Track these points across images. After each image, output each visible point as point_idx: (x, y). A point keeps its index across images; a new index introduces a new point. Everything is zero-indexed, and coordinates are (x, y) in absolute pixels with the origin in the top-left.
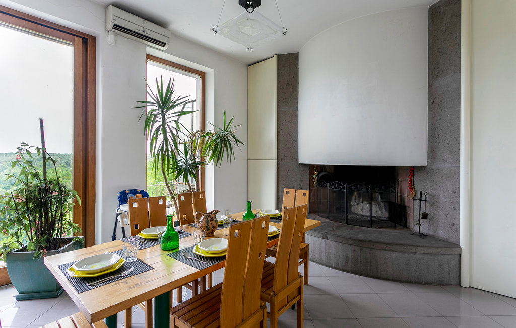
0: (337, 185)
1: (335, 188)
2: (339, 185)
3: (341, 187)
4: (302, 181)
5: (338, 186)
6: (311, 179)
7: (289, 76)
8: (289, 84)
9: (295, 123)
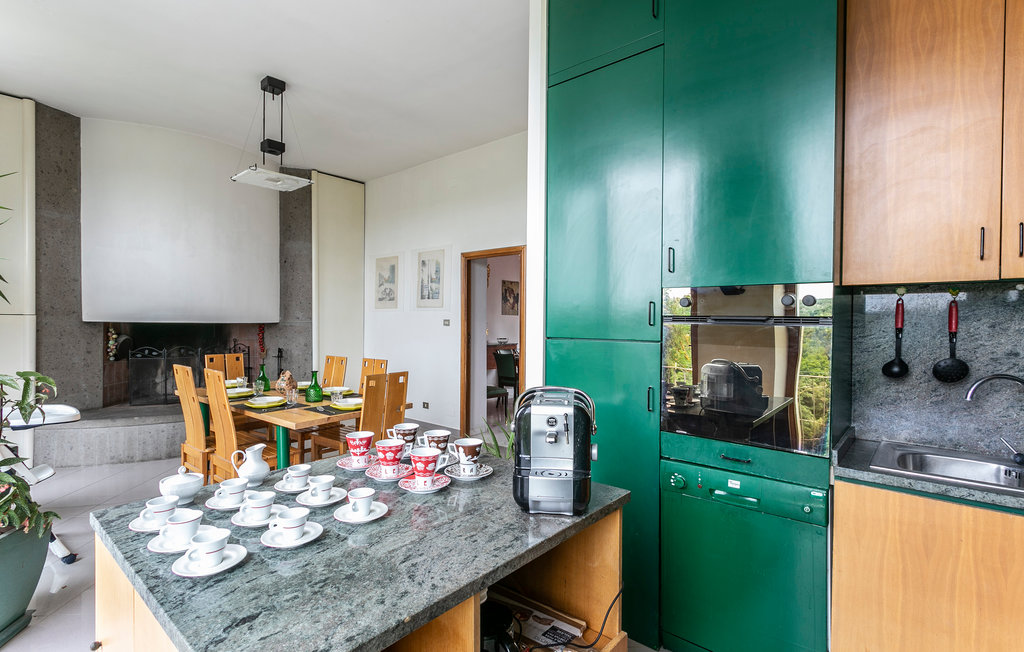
0: (147, 352)
1: (143, 356)
2: (151, 351)
3: (154, 353)
4: (89, 352)
5: (150, 353)
6: (106, 347)
7: (61, 153)
8: (60, 170)
9: (74, 247)
